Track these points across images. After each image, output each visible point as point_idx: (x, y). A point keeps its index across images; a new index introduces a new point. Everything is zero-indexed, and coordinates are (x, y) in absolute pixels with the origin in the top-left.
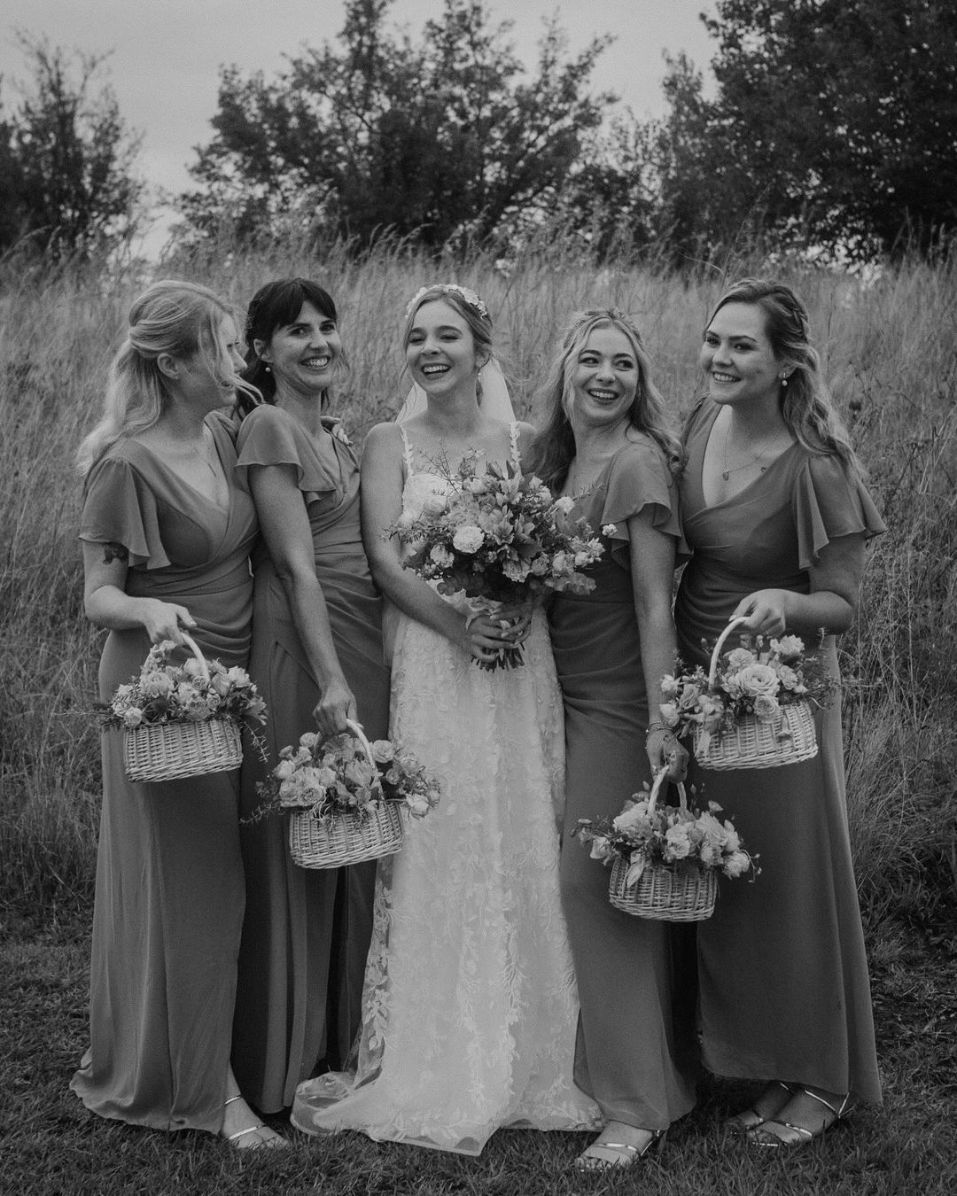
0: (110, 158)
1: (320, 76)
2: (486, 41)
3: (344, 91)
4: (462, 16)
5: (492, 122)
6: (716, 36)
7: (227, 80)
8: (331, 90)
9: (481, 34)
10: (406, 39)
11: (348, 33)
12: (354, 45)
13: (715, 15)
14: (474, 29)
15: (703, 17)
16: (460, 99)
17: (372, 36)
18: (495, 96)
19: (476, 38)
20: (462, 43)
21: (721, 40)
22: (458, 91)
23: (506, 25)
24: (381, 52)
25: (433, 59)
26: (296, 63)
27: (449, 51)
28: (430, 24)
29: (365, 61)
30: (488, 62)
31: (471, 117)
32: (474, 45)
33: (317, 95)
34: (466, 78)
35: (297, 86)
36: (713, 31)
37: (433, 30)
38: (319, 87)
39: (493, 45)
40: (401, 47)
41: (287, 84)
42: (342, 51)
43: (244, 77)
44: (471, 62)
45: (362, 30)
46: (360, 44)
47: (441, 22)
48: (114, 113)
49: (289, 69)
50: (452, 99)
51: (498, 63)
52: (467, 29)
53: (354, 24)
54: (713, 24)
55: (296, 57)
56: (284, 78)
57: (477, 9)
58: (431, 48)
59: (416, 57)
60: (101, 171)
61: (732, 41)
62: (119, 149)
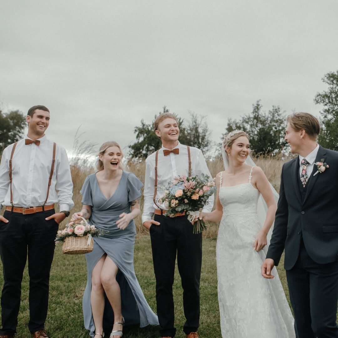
0: (205, 136)
1: (247, 120)
2: (281, 114)
3: (252, 123)
4: (276, 109)
5: (282, 130)
6: (322, 116)
7: (229, 121)
8: (250, 123)
9: (280, 113)
10: (265, 114)
11: (253, 112)
12: (254, 115)
13: (322, 112)
14: (278, 112)
15: (320, 112)
16: (275, 125)
17: (258, 113)
18: (282, 125)
19: (279, 114)
20: (276, 115)
21: (324, 116)
22: (275, 124)
23: (285, 111)
24: (260, 116)
25: (270, 117)
26: (243, 118)
27: (273, 116)
28: (270, 111)
29: (256, 118)
30: (281, 118)
31: (278, 129)
32: (278, 115)
33: (247, 124)
34: (277, 121)
35: (243, 122)
36: (322, 115)
37: (270, 112)
38: (247, 122)
39: (282, 115)
40: (264, 115)
41: (241, 122)
42: (252, 116)
43: (233, 120)
44: (278, 118)
45: (256, 112)
46: (256, 114)
47: (271, 110)
48: (206, 127)
49: (241, 119)
50: (274, 125)
51: (283, 119)
52: (277, 112)
53: (255, 111)
54: (322, 113)
55: (243, 117)
56: (240, 121)
57: (279, 108)
58: (270, 116)
59: (267, 117)
60: (203, 138)
61: (325, 117)
62: (207, 134)
